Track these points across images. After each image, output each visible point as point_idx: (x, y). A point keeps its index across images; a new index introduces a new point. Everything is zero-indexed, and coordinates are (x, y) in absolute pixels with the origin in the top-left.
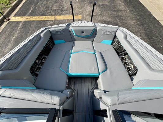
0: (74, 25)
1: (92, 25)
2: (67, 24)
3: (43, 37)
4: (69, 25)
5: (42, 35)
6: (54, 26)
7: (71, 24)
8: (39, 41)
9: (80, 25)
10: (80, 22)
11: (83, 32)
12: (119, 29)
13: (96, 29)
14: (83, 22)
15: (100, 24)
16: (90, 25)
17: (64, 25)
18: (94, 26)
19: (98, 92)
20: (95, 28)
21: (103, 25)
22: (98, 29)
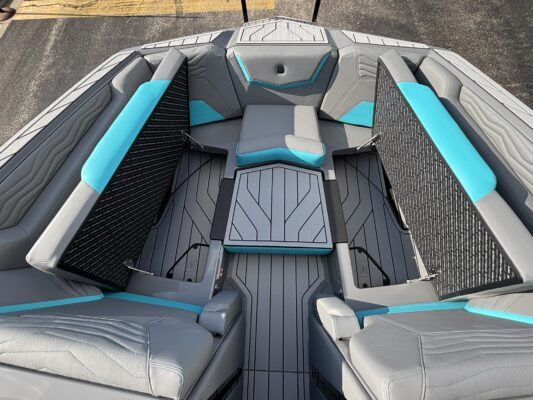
0: (246, 39)
1: (319, 39)
2: (216, 34)
3: (121, 91)
4: (226, 36)
5: (117, 82)
6: (164, 44)
7: (232, 32)
8: (106, 107)
9: (268, 40)
10: (270, 24)
11: (280, 70)
12: (431, 54)
13: (334, 54)
14: (282, 24)
15: (350, 34)
16: (308, 39)
17: (206, 38)
18: (326, 41)
19: (334, 316)
20: (328, 49)
21: (362, 37)
22: (342, 53)
